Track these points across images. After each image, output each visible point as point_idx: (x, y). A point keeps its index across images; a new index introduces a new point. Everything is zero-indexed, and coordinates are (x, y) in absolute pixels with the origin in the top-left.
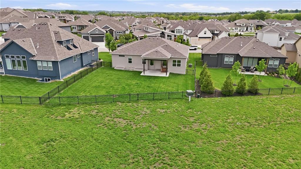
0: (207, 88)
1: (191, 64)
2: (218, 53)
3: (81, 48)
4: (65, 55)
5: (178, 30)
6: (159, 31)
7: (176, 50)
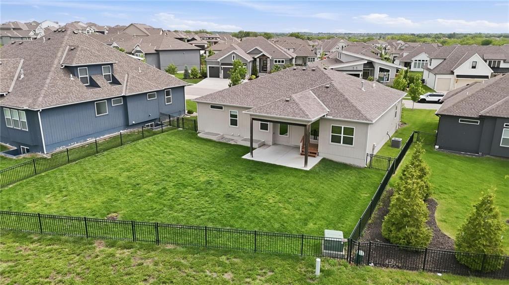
1: (397, 139)
2: (484, 115)
3: (127, 86)
4: (65, 98)
5: (420, 61)
6: (363, 59)
7: (346, 99)
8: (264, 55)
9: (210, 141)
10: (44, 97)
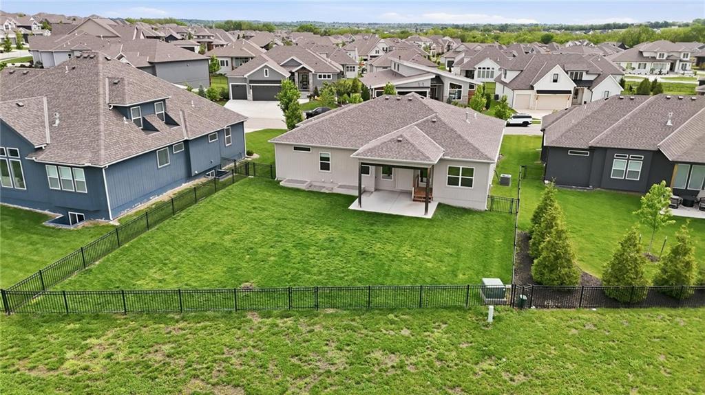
0: (551, 271)
1: (506, 176)
2: (594, 145)
3: (186, 127)
4: (127, 148)
5: (484, 68)
6: (429, 72)
7: (460, 135)
8: (303, 68)
9: (298, 190)
10: (106, 149)
